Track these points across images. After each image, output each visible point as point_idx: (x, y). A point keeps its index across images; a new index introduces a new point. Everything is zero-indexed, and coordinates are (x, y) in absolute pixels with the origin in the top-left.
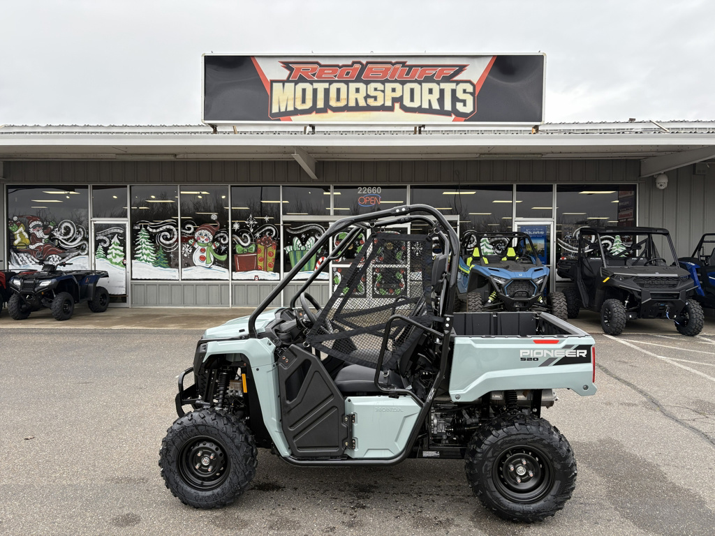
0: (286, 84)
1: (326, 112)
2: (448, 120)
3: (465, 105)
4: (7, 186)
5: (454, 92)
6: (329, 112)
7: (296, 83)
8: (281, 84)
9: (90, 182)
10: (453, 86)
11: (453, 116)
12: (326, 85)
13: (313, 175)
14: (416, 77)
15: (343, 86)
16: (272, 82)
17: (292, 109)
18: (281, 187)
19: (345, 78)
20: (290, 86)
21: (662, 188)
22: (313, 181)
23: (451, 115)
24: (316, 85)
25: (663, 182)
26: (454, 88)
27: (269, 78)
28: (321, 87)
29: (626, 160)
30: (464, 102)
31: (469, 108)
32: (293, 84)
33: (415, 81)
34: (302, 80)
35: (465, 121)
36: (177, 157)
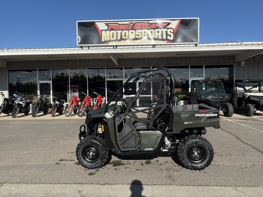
0: (107, 31)
1: (121, 40)
2: (165, 43)
3: (170, 37)
4: (8, 70)
5: (167, 32)
6: (122, 41)
7: (110, 31)
8: (105, 31)
9: (37, 68)
10: (166, 30)
11: (166, 41)
12: (121, 31)
13: (117, 64)
14: (153, 27)
15: (127, 31)
16: (102, 30)
17: (109, 40)
18: (105, 68)
19: (128, 28)
20: (108, 32)
21: (243, 65)
22: (117, 66)
23: (165, 41)
24: (117, 31)
25: (243, 63)
26: (167, 30)
27: (101, 29)
28: (119, 32)
29: (230, 56)
30: (170, 36)
31: (172, 38)
32: (109, 31)
33: (153, 29)
34: (112, 29)
35: (171, 43)
36: (69, 58)
